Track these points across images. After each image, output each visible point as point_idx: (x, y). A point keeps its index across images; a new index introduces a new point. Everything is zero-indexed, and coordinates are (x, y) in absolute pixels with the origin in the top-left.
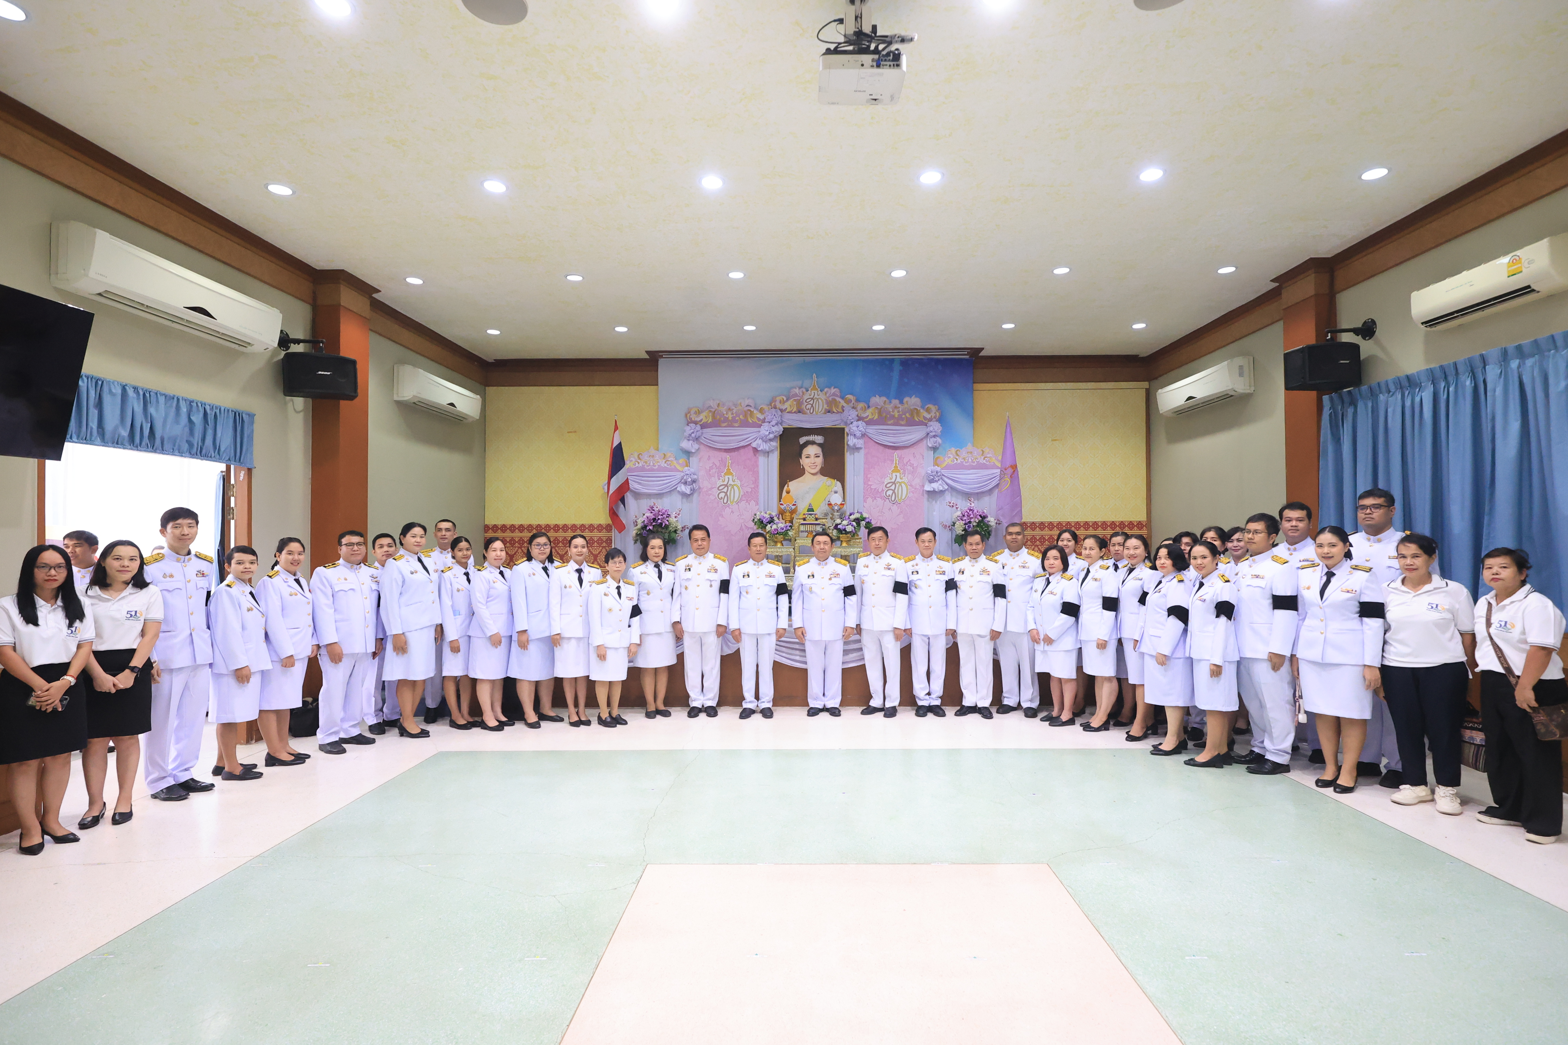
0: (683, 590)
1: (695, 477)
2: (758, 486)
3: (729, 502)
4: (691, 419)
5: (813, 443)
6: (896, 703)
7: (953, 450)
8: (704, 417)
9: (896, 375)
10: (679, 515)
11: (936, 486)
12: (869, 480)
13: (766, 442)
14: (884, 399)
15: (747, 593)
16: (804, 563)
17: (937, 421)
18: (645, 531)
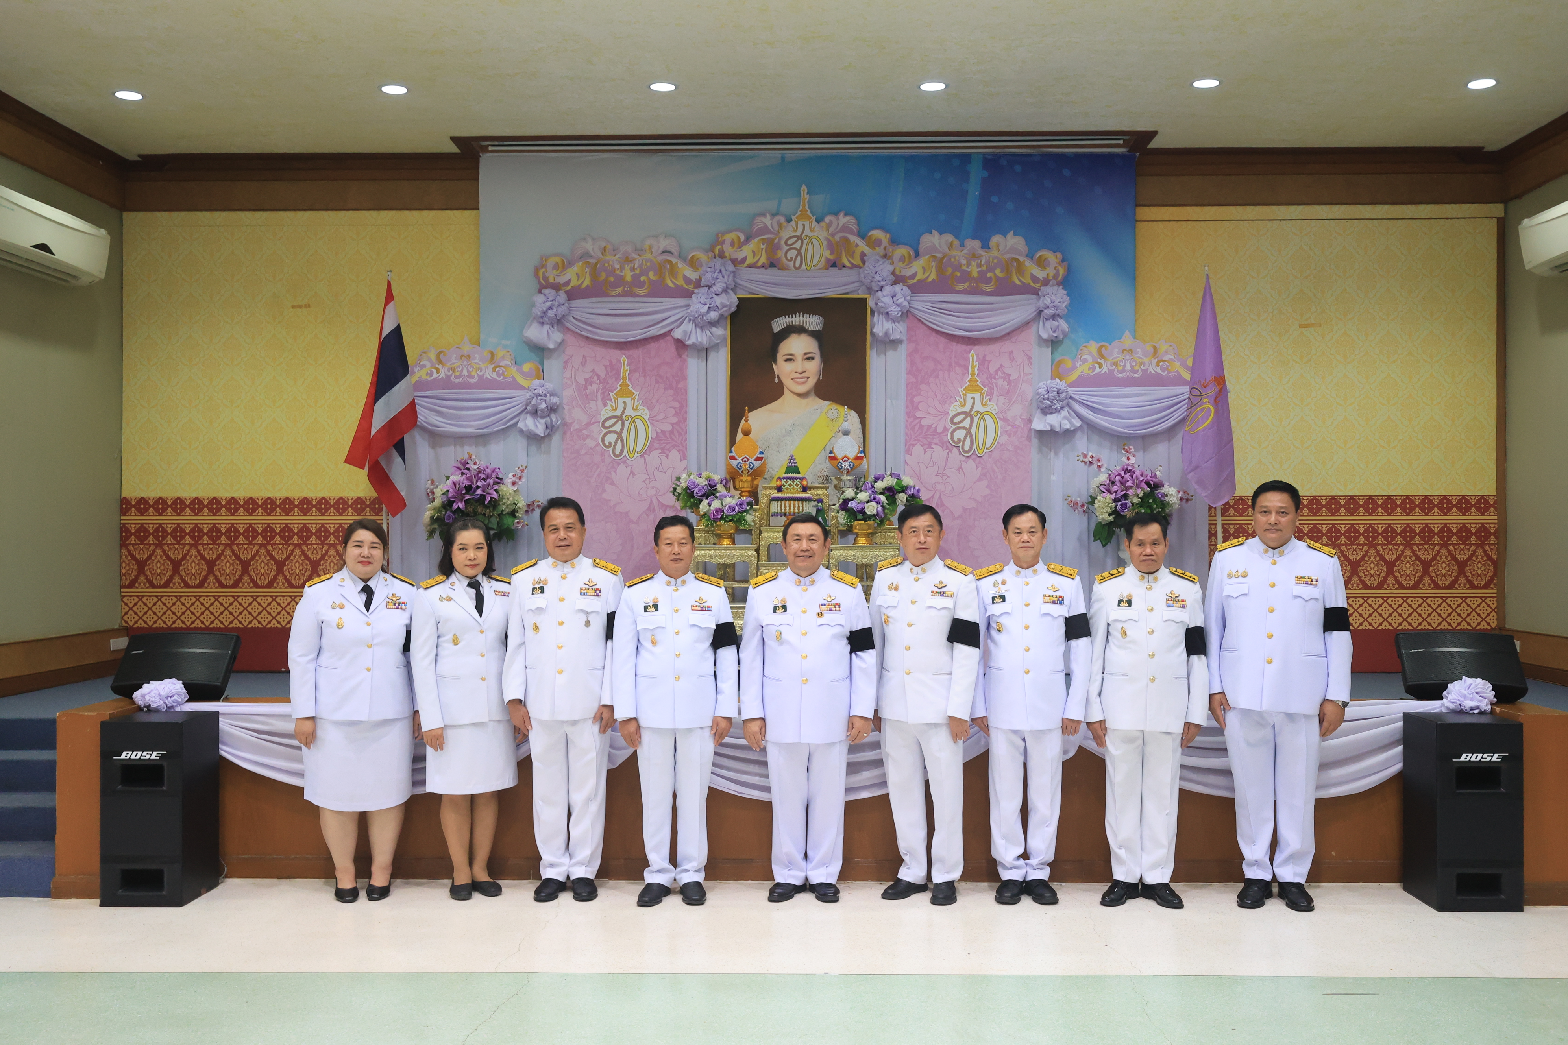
0: (530, 632)
1: (555, 400)
2: (685, 419)
3: (625, 453)
4: (546, 279)
5: (800, 330)
6: (956, 875)
7: (1093, 347)
8: (575, 275)
9: (974, 189)
10: (520, 478)
11: (1055, 421)
12: (917, 409)
13: (702, 328)
14: (949, 238)
15: (654, 643)
16: (767, 581)
17: (1058, 284)
18: (449, 513)
